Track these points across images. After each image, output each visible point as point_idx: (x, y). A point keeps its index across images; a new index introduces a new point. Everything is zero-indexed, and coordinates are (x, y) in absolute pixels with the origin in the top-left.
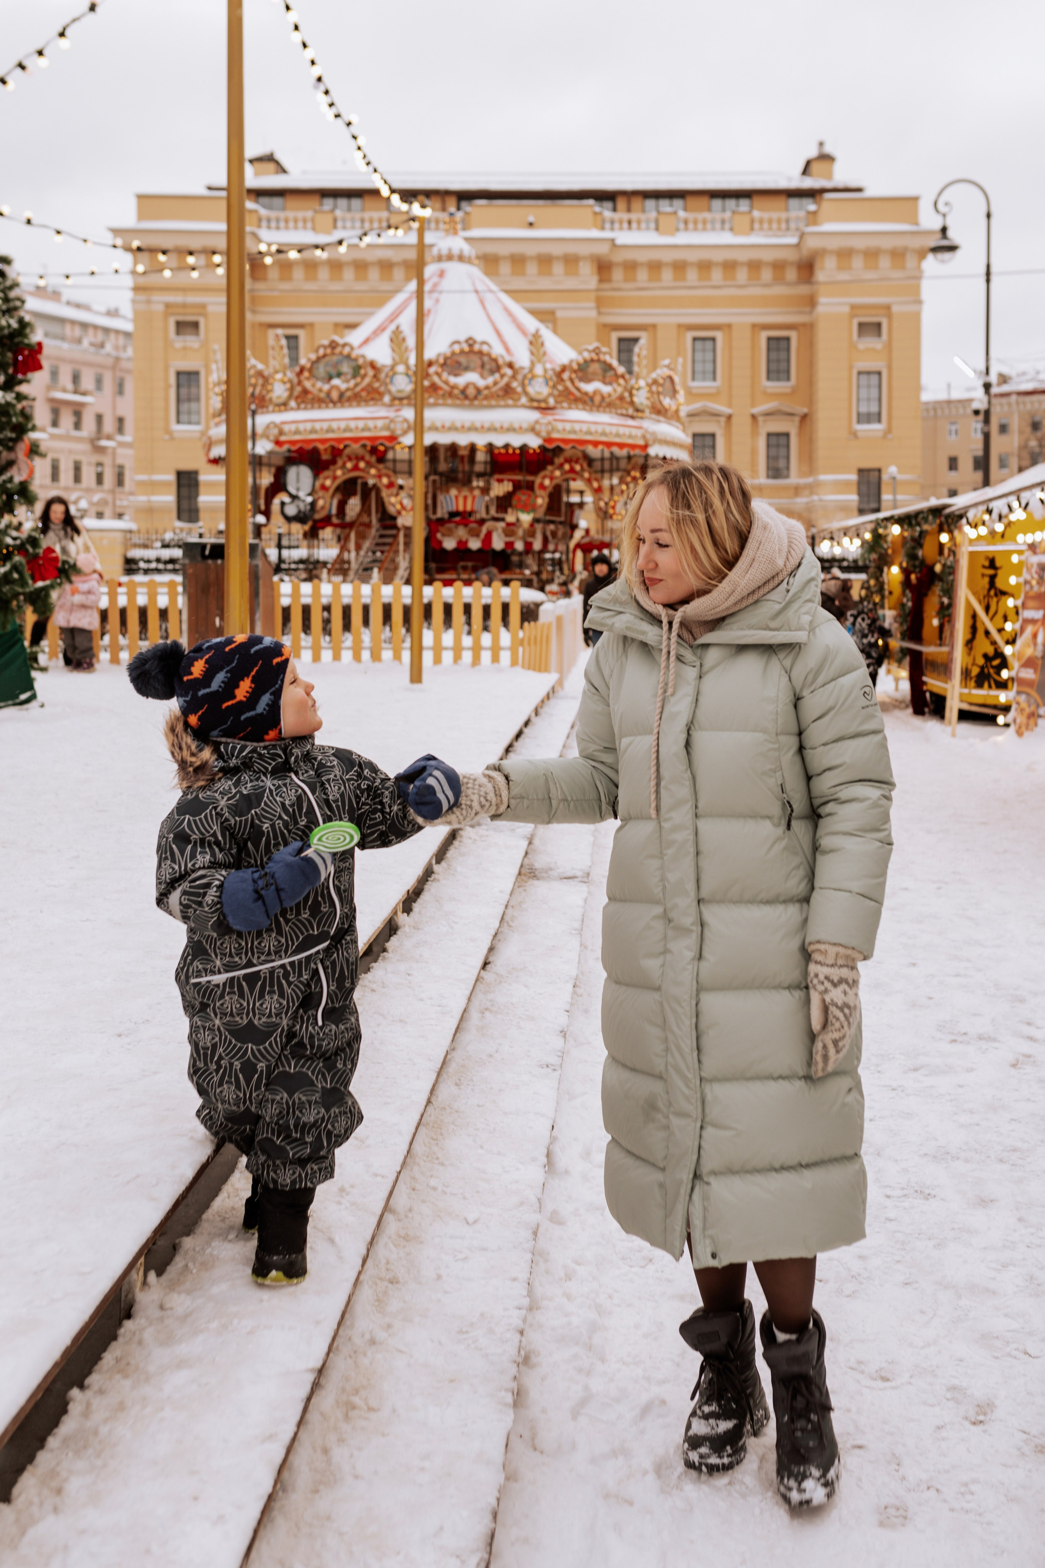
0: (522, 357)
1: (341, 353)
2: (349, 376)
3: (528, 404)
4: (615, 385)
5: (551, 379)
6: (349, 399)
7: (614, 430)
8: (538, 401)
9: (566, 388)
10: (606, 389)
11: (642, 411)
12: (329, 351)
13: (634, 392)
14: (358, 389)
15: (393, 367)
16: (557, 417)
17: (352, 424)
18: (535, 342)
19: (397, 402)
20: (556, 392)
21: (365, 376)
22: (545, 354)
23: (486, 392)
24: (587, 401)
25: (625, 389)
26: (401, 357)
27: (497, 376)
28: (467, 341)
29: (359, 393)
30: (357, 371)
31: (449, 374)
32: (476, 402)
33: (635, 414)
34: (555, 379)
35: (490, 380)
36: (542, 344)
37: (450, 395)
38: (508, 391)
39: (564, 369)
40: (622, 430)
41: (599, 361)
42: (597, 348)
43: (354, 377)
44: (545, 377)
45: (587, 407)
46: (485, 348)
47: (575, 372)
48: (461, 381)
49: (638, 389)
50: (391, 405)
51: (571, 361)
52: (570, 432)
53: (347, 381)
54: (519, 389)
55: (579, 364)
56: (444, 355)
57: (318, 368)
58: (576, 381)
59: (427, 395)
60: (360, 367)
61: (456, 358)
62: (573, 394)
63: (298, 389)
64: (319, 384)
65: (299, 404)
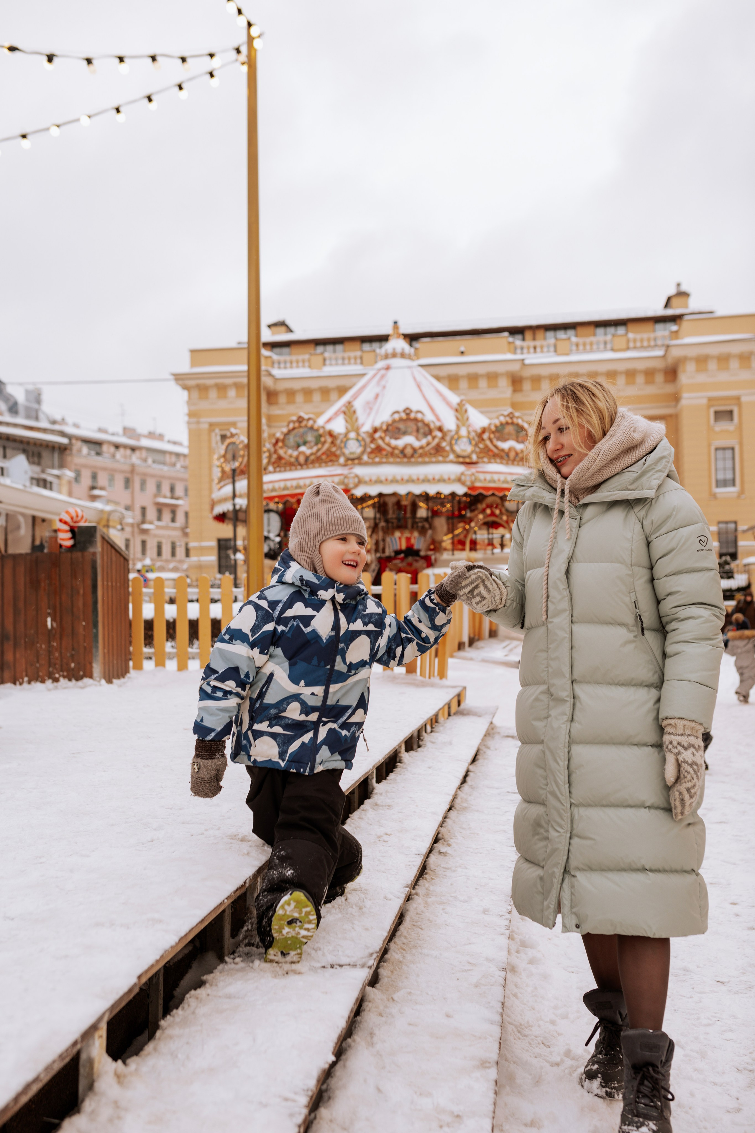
0: (450, 423)
1: (306, 426)
2: (312, 444)
3: (455, 460)
5: (474, 439)
6: (313, 462)
8: (464, 457)
9: (486, 446)
12: (297, 425)
14: (319, 453)
15: (346, 435)
16: (479, 470)
18: (460, 411)
19: (350, 462)
20: (477, 450)
21: (324, 442)
22: (468, 419)
23: (420, 451)
24: (504, 456)
26: (353, 427)
27: (429, 438)
28: (404, 411)
29: (320, 456)
30: (318, 439)
31: (391, 438)
32: (413, 460)
34: (476, 439)
35: (424, 442)
36: (465, 413)
37: (392, 454)
38: (438, 450)
39: (484, 431)
41: (512, 423)
42: (511, 413)
43: (316, 444)
44: (468, 438)
45: (504, 461)
46: (419, 416)
47: (493, 432)
48: (400, 443)
50: (345, 465)
51: (490, 424)
52: (490, 482)
53: (311, 448)
54: (448, 448)
55: (496, 427)
56: (387, 422)
57: (289, 439)
58: (495, 442)
59: (373, 456)
60: (321, 436)
61: (396, 425)
62: (492, 451)
63: (275, 456)
64: (290, 452)
65: (275, 468)
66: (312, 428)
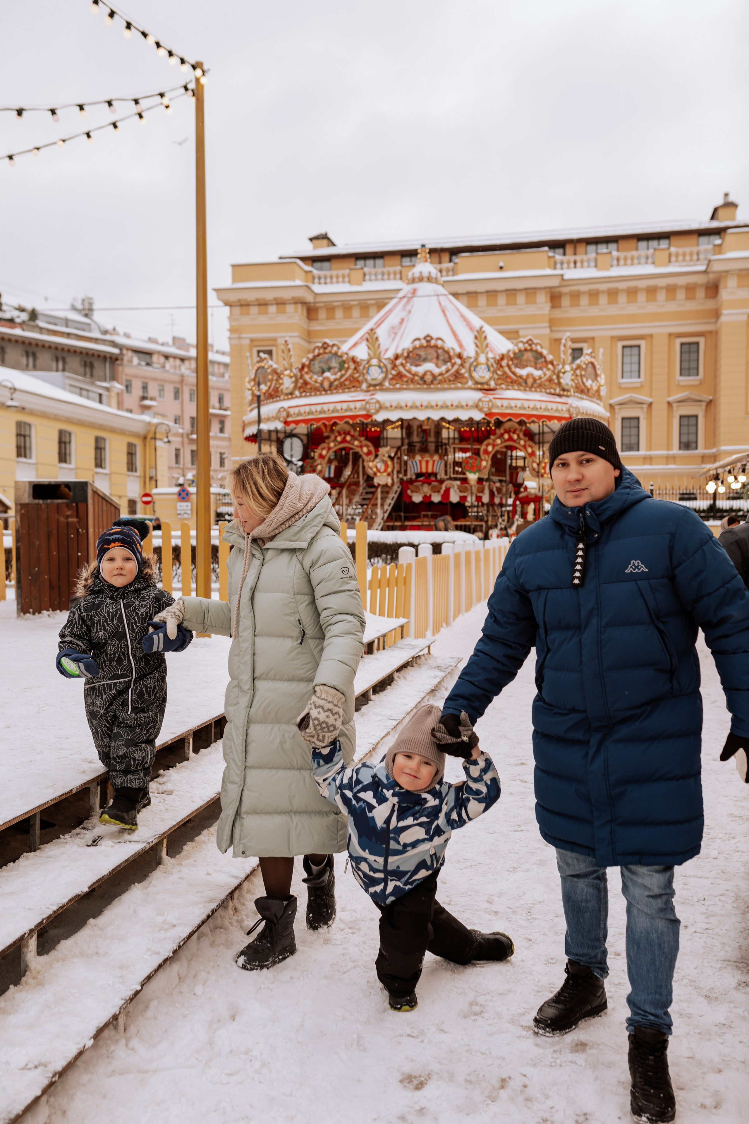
0: (470, 351)
1: (330, 352)
2: (336, 370)
3: (473, 386)
4: (545, 370)
5: (492, 366)
6: (337, 388)
7: (543, 405)
8: (482, 384)
9: (505, 373)
10: (537, 373)
11: (568, 391)
12: (321, 351)
13: (561, 375)
14: (343, 379)
15: (368, 361)
16: (497, 396)
17: (338, 406)
18: (480, 337)
19: (372, 388)
20: (496, 377)
21: (348, 368)
22: (487, 346)
23: (440, 378)
24: (522, 383)
25: (553, 372)
26: (375, 353)
27: (449, 364)
28: (425, 338)
29: (343, 382)
30: (342, 366)
31: (411, 364)
32: (432, 386)
33: (562, 393)
34: (495, 365)
35: (443, 368)
36: (485, 338)
37: (412, 381)
38: (457, 376)
39: (502, 358)
40: (550, 406)
41: (531, 350)
42: (531, 339)
43: (340, 370)
44: (487, 364)
45: (522, 388)
46: (439, 343)
47: (512, 359)
48: (420, 370)
49: (564, 373)
50: (367, 391)
51: (509, 351)
52: (507, 408)
53: (335, 374)
54: (467, 375)
55: (515, 354)
56: (408, 349)
57: (314, 365)
58: (513, 367)
59: (394, 382)
60: (344, 362)
61: (417, 352)
62: (510, 377)
63: (301, 381)
64: (315, 377)
65: (301, 393)
66: (336, 354)
